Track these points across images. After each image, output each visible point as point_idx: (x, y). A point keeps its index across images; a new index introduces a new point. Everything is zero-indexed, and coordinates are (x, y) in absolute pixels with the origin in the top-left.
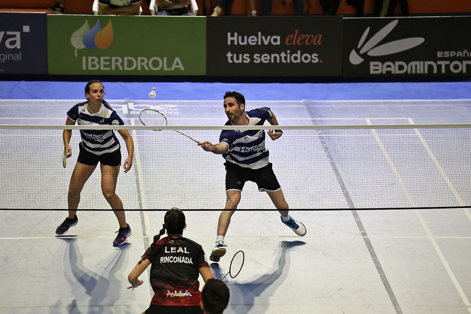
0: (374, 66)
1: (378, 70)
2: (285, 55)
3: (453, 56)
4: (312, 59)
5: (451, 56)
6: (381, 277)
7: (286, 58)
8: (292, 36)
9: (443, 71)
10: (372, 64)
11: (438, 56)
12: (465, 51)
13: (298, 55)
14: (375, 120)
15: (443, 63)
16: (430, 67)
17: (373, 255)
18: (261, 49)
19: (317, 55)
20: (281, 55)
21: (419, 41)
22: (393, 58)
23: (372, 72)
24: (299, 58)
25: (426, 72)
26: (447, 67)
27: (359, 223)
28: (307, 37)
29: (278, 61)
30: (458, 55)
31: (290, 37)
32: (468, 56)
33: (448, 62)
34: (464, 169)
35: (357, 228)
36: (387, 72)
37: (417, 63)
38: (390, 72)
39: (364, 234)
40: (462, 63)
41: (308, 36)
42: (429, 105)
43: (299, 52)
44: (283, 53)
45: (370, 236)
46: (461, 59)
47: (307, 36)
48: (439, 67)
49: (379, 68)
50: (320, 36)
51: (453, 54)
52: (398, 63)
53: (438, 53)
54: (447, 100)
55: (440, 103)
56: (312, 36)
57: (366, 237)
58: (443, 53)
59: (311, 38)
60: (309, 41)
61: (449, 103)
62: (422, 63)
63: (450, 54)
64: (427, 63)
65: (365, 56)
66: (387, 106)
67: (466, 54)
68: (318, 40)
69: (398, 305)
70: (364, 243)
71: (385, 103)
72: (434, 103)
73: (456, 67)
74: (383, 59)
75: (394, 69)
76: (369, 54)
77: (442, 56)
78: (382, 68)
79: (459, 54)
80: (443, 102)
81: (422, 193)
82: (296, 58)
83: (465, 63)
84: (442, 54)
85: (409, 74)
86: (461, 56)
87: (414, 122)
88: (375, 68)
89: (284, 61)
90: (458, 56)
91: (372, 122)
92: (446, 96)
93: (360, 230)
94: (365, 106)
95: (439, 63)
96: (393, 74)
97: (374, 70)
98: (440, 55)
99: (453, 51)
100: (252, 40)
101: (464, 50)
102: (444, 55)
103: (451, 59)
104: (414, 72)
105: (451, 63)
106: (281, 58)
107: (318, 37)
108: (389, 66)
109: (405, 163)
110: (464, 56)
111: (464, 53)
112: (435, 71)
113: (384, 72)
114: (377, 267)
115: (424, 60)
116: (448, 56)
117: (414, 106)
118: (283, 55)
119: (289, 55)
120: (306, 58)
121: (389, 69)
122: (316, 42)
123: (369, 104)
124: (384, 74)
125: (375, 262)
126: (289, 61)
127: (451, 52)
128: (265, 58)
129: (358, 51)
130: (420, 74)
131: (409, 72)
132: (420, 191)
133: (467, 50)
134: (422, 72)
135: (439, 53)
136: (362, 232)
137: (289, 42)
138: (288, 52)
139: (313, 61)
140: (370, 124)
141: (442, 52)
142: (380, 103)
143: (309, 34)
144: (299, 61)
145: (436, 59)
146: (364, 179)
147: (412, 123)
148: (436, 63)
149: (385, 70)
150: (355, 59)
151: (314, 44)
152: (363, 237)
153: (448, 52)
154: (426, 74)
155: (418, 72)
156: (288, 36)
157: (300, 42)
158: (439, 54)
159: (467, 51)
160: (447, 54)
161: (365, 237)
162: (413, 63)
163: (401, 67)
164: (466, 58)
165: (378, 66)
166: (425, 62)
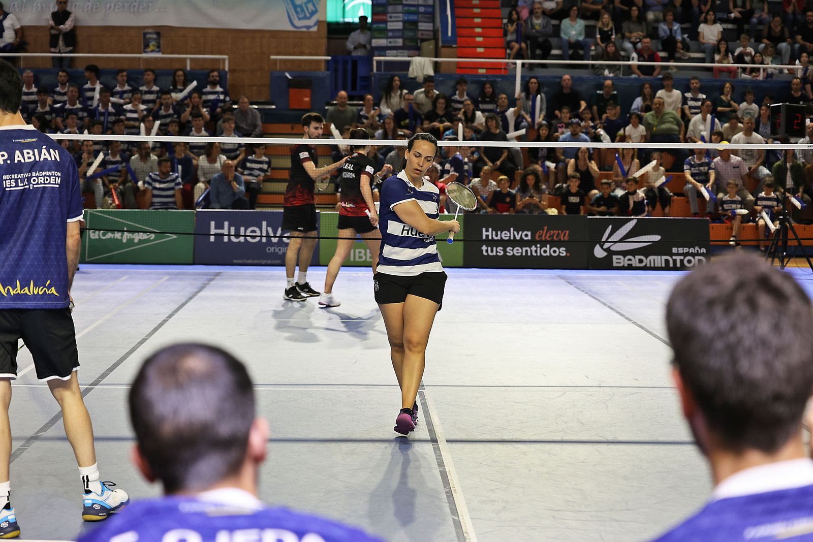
0: (617, 259)
1: (620, 263)
2: (535, 249)
3: (686, 252)
4: (560, 252)
5: (684, 252)
7: (536, 251)
8: (542, 232)
9: (678, 263)
10: (614, 257)
11: (674, 252)
12: (697, 248)
13: (548, 249)
15: (678, 258)
16: (667, 261)
18: (514, 243)
19: (564, 249)
20: (532, 249)
21: (656, 237)
22: (633, 252)
23: (615, 265)
24: (548, 251)
26: (682, 261)
28: (555, 233)
29: (529, 254)
30: (690, 252)
31: (540, 233)
32: (699, 252)
33: (682, 258)
36: (628, 264)
37: (655, 257)
38: (631, 265)
40: (694, 258)
41: (557, 232)
43: (548, 246)
44: (533, 247)
46: (693, 255)
47: (555, 231)
48: (675, 261)
49: (621, 261)
50: (567, 232)
51: (686, 250)
52: (638, 257)
53: (673, 249)
56: (560, 232)
58: (678, 249)
59: (558, 234)
60: (557, 237)
62: (659, 257)
63: (683, 250)
64: (664, 258)
65: (607, 250)
67: (697, 251)
68: (565, 236)
73: (689, 261)
74: (624, 253)
75: (635, 262)
76: (612, 248)
78: (624, 261)
79: (692, 250)
82: (545, 251)
83: (697, 258)
85: (649, 265)
86: (694, 252)
88: (617, 261)
89: (534, 254)
95: (674, 257)
97: (617, 263)
99: (686, 247)
100: (505, 235)
102: (678, 251)
103: (685, 255)
104: (652, 265)
105: (684, 258)
106: (531, 251)
107: (565, 233)
108: (630, 260)
111: (696, 249)
112: (671, 263)
113: (626, 265)
115: (661, 255)
116: (682, 252)
118: (533, 248)
119: (539, 249)
120: (555, 252)
121: (630, 262)
122: (564, 237)
124: (626, 267)
126: (539, 254)
127: (685, 249)
128: (517, 251)
129: (602, 246)
130: (658, 267)
134: (660, 266)
137: (539, 237)
138: (538, 246)
139: (561, 254)
141: (676, 248)
143: (556, 230)
144: (548, 254)
145: (671, 255)
148: (672, 257)
149: (626, 263)
150: (599, 253)
151: (562, 239)
153: (682, 248)
154: (663, 265)
156: (537, 232)
157: (549, 237)
158: (674, 250)
159: (699, 248)
160: (681, 250)
162: (651, 258)
163: (641, 261)
164: (698, 254)
165: (620, 259)
166: (662, 257)
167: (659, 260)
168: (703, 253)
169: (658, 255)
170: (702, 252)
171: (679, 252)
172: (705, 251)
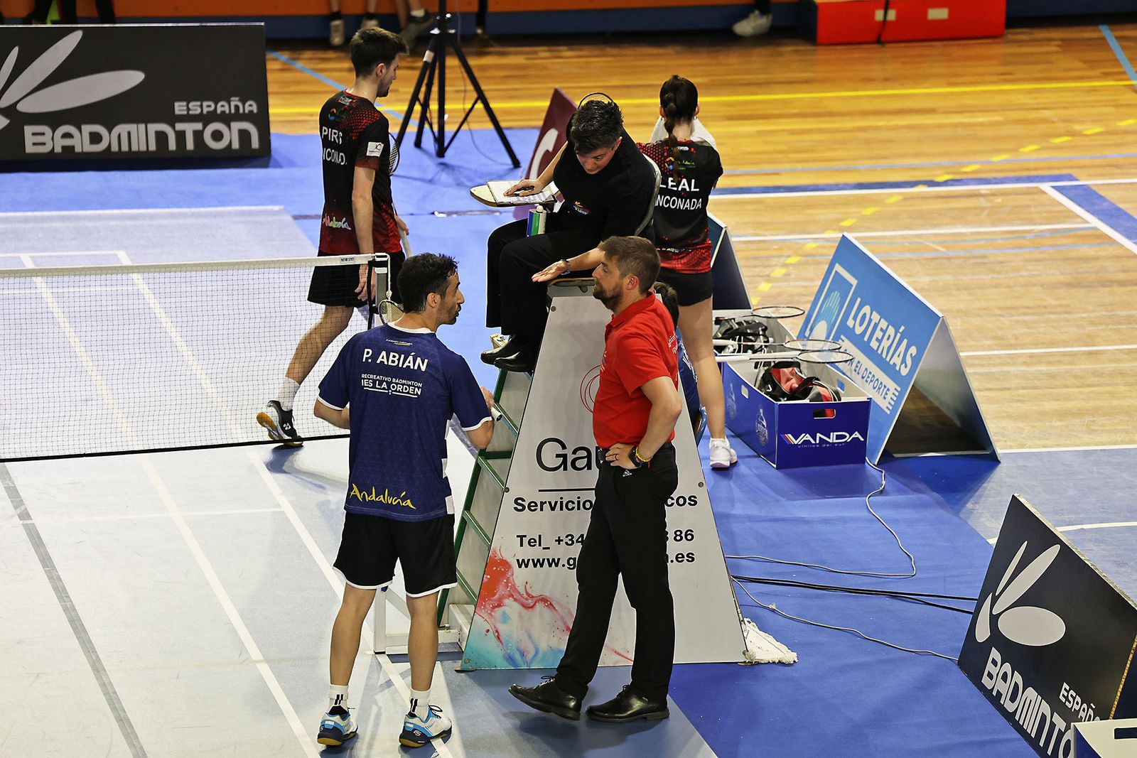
0: (34, 134)
1: (43, 144)
3: (208, 112)
5: (205, 112)
6: (66, 610)
9: (190, 145)
10: (29, 130)
11: (177, 112)
12: (235, 101)
14: (42, 257)
15: (189, 128)
16: (161, 137)
17: (46, 561)
21: (133, 78)
22: (77, 116)
23: (30, 149)
25: (153, 147)
26: (198, 135)
27: (13, 493)
30: (219, 110)
32: (241, 111)
33: (199, 126)
34: (243, 360)
35: (7, 502)
36: (64, 148)
37: (132, 127)
38: (72, 147)
39: (25, 515)
40: (229, 127)
42: (162, 222)
45: (37, 520)
46: (227, 119)
48: (181, 136)
49: (47, 138)
51: (208, 106)
52: (87, 129)
53: (177, 104)
54: (202, 210)
55: (185, 216)
57: (29, 522)
58: (188, 105)
61: (207, 215)
62: (142, 126)
63: (201, 106)
64: (154, 127)
65: (10, 112)
66: (68, 224)
67: (237, 107)
69: (104, 670)
70: (24, 536)
71: (63, 219)
72: (173, 216)
73: (217, 136)
74: (53, 119)
75: (81, 141)
76: (20, 107)
77: (185, 113)
78: (53, 138)
79: (222, 107)
80: (193, 215)
81: (151, 418)
83: (237, 126)
84: (185, 108)
85: (115, 153)
86: (227, 112)
87: (132, 260)
88: (37, 140)
90: (219, 112)
91: (35, 263)
92: (198, 199)
93: (16, 508)
94: (18, 226)
95: (179, 126)
96: (79, 153)
97: (34, 144)
98: (179, 110)
99: (208, 100)
101: (233, 99)
102: (188, 109)
103: (206, 119)
104: (125, 148)
105: (205, 127)
108: (67, 135)
109: (111, 353)
110: (233, 111)
111: (233, 104)
112: (172, 145)
113: (58, 150)
114: (55, 589)
115: (146, 121)
116: (199, 111)
117: (129, 223)
121: (68, 142)
123: (26, 220)
124: (58, 154)
125: (50, 578)
127: (205, 104)
130: (139, 152)
131: (115, 148)
132: (146, 414)
133: (237, 99)
134: (143, 148)
135: (179, 106)
136: (19, 511)
140: (29, 265)
141: (185, 103)
142: (51, 219)
145: (172, 119)
146: (18, 392)
147: (125, 260)
148: (174, 127)
149: (59, 144)
152: (21, 522)
153: (199, 103)
154: (152, 152)
155: (135, 148)
158: (180, 108)
159: (240, 100)
160: (195, 108)
161: (25, 522)
162: (122, 129)
163: (95, 138)
164: (238, 117)
165: (43, 134)
166: (149, 125)
167: (139, 136)
168: (251, 112)
169: (136, 121)
170: (247, 111)
171: (191, 112)
172: (255, 108)
